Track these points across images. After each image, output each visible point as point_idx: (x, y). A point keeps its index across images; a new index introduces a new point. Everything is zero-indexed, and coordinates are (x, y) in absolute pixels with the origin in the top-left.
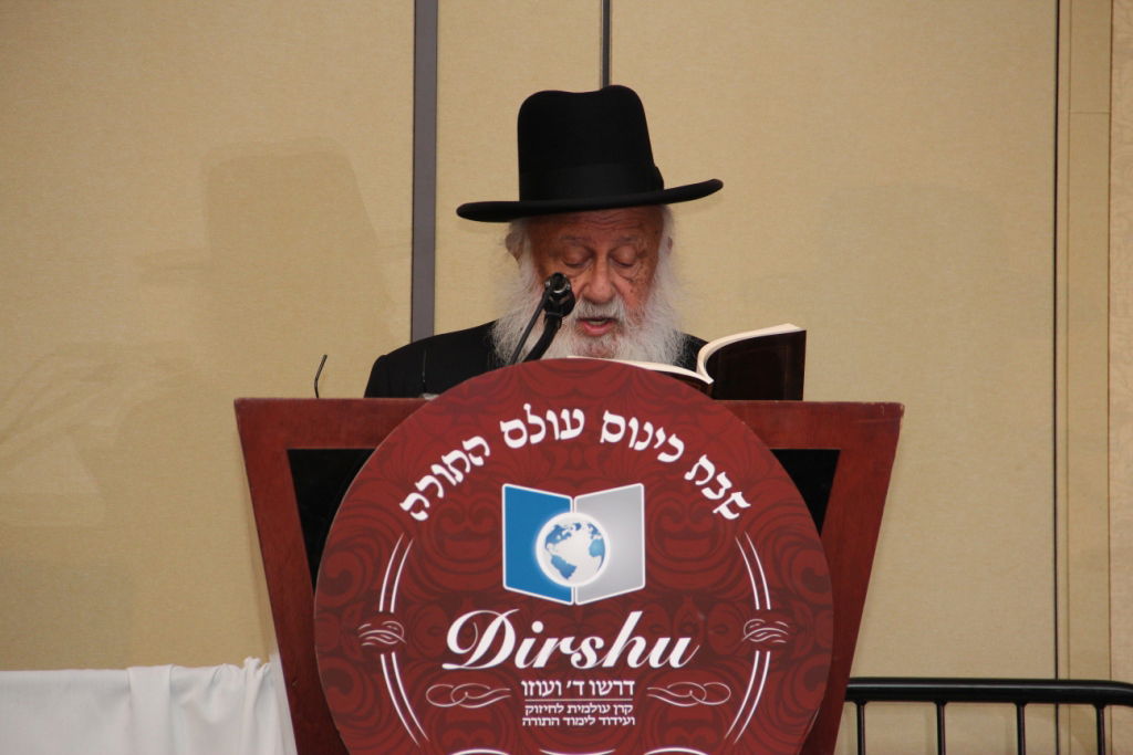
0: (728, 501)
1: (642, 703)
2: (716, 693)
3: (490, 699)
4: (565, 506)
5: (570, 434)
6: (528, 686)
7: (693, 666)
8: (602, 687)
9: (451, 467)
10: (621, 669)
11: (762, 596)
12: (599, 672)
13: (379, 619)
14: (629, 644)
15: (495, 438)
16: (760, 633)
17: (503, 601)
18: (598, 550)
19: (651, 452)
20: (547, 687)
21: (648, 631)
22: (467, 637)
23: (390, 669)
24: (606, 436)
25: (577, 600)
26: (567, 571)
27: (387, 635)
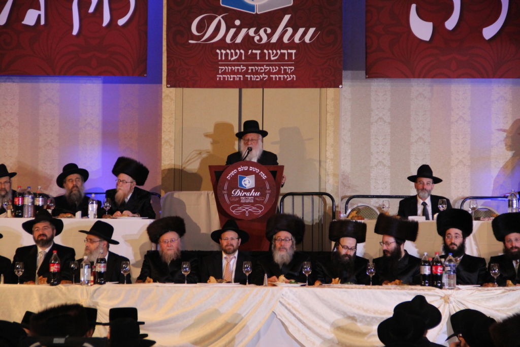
0: (264, 177)
1: (254, 200)
2: (263, 198)
3: (237, 199)
4: (245, 178)
5: (246, 169)
6: (241, 198)
7: (260, 196)
8: (250, 198)
9: (233, 173)
10: (252, 196)
11: (268, 187)
12: (250, 196)
13: (224, 190)
14: (253, 193)
15: (238, 170)
16: (268, 192)
17: (239, 188)
18: (249, 182)
19: (255, 171)
20: (243, 198)
21: (255, 192)
22: (234, 192)
23: (226, 196)
24: (250, 170)
25: (247, 188)
26: (246, 185)
27: (225, 192)
